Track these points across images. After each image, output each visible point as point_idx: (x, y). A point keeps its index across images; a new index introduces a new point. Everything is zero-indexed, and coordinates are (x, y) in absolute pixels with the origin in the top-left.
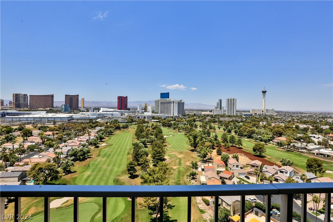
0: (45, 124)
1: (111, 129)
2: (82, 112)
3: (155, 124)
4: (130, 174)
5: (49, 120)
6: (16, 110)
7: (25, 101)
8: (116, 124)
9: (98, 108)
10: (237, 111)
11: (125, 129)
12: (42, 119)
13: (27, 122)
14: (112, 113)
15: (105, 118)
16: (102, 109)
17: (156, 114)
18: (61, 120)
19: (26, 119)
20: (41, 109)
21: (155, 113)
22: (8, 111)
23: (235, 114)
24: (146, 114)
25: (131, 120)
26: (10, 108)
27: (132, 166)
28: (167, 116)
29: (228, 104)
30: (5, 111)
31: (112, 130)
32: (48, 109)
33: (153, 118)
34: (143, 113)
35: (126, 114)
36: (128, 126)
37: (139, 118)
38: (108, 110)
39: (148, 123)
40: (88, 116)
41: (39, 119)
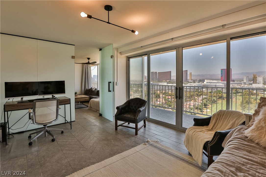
2: (190, 83)
5: (169, 88)
6: (152, 82)
7: (156, 76)
8: (220, 94)
9: (203, 80)
14: (215, 84)
15: (209, 89)
16: (206, 81)
20: (164, 81)
24: (254, 86)
31: (215, 99)
32: (168, 81)
38: (212, 81)
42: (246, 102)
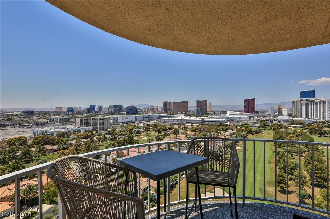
0: (185, 125)
1: (243, 133)
2: (211, 115)
3: (299, 130)
4: (281, 187)
5: (188, 122)
6: (165, 114)
7: (170, 107)
8: (248, 128)
9: (225, 112)
11: (258, 134)
12: (183, 121)
13: (173, 123)
14: (239, 116)
15: (233, 122)
16: (228, 113)
17: (296, 118)
18: (196, 122)
19: (172, 121)
20: (180, 113)
21: (294, 117)
22: (161, 114)
24: (280, 118)
25: (264, 125)
26: (162, 112)
27: (283, 178)
28: (313, 120)
30: (160, 114)
31: (245, 134)
32: (185, 113)
33: (293, 122)
34: (275, 116)
35: (256, 118)
36: (261, 131)
37: (272, 122)
38: (235, 113)
39: (287, 128)
40: (217, 119)
41: (181, 121)
42: (279, 137)
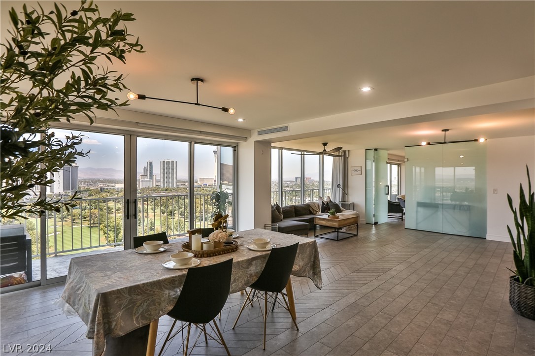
10: (178, 181)
23: (175, 186)
29: (164, 170)
